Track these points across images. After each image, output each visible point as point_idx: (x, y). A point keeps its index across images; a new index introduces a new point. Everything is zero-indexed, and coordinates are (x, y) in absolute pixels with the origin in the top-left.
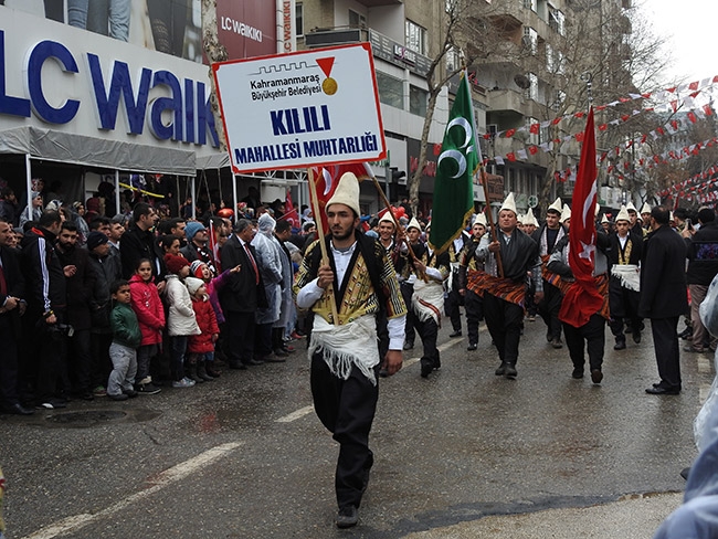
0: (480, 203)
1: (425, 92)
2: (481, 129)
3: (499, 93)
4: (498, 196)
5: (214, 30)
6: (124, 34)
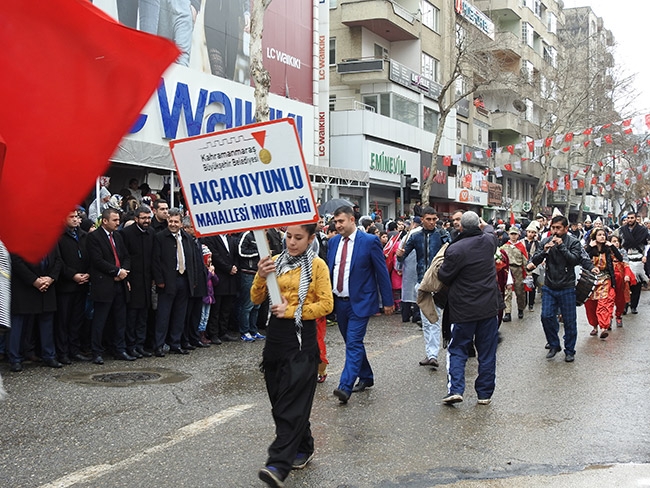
0: (482, 207)
1: (437, 113)
2: (484, 145)
3: (500, 115)
4: (497, 201)
5: (260, 58)
6: (185, 61)
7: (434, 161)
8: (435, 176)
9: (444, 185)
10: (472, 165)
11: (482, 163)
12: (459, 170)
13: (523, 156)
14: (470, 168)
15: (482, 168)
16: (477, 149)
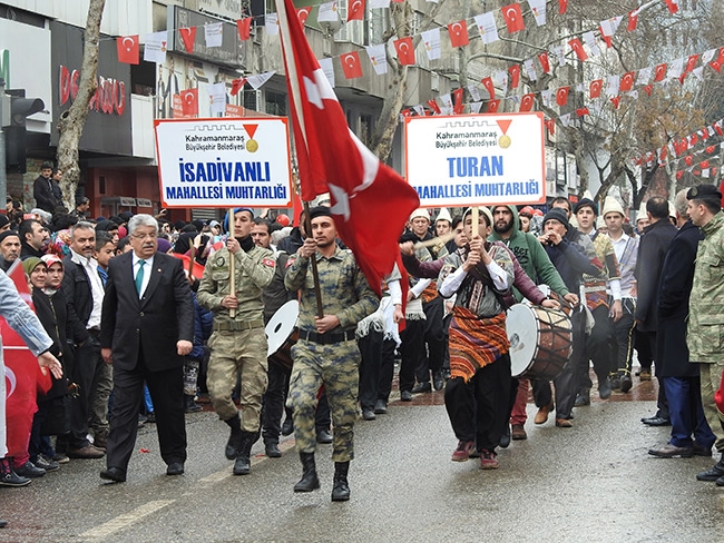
7: (91, 51)
8: (92, 93)
9: (122, 118)
10: (198, 62)
11: (225, 57)
12: (162, 75)
13: (338, 38)
14: (192, 71)
15: (225, 69)
16: (213, 18)
